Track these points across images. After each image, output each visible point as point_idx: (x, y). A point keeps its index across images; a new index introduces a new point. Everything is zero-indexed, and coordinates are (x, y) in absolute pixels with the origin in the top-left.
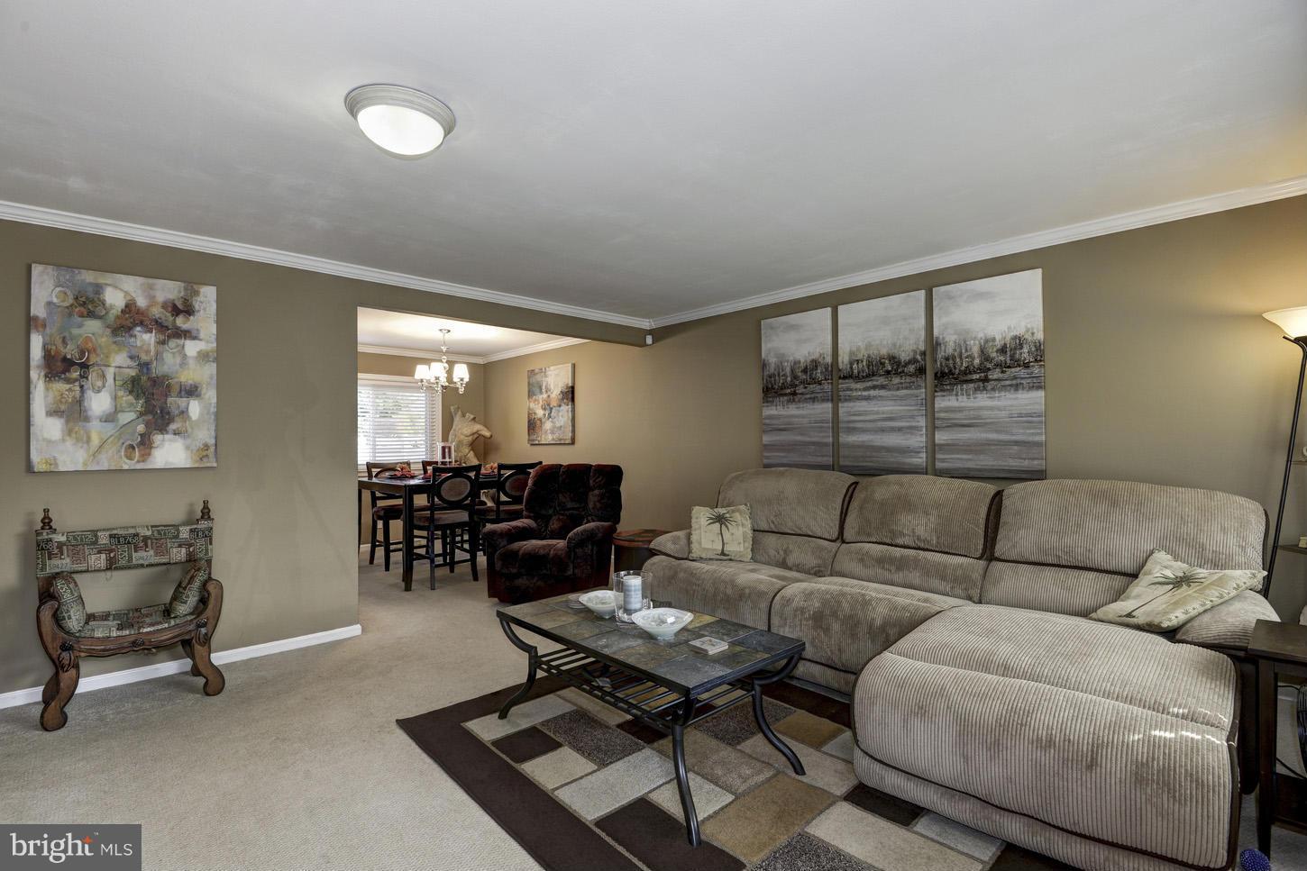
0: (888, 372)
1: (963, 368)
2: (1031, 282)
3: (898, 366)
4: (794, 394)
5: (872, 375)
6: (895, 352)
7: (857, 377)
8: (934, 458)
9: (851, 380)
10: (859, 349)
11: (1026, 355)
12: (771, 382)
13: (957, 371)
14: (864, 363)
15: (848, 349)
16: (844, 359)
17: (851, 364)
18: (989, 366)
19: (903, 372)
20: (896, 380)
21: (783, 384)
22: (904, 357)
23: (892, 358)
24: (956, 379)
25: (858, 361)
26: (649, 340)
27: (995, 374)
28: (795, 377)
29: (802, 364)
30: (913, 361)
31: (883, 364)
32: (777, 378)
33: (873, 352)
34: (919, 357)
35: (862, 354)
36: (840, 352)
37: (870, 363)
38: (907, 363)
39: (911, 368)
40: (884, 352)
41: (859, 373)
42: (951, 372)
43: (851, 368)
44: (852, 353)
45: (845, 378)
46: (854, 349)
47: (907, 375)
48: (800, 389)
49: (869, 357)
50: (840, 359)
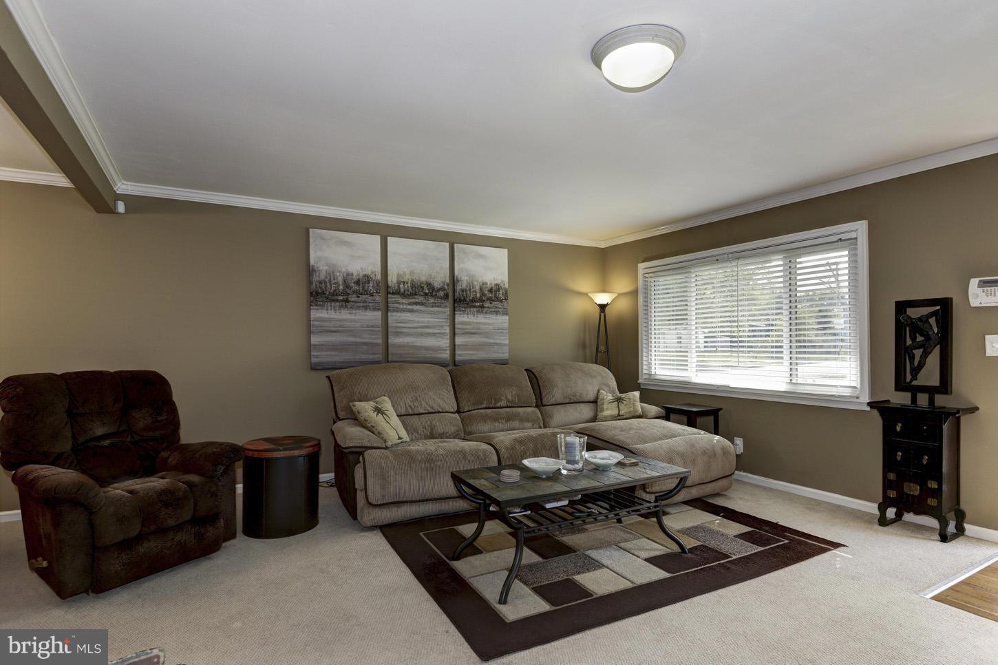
0: (426, 294)
1: (471, 298)
2: (501, 255)
3: (433, 291)
4: (347, 301)
5: (414, 294)
6: (431, 281)
7: (404, 294)
8: (454, 354)
9: (399, 296)
10: (405, 274)
11: (501, 295)
12: (321, 288)
13: (468, 300)
14: (409, 285)
15: (396, 273)
16: (392, 279)
17: (399, 283)
18: (484, 298)
19: (436, 295)
20: (432, 300)
21: (334, 291)
22: (437, 285)
23: (429, 285)
24: (468, 304)
25: (404, 282)
26: (121, 207)
27: (487, 304)
28: (347, 286)
29: (354, 277)
30: (442, 289)
31: (422, 288)
32: (328, 285)
33: (415, 277)
34: (446, 287)
35: (407, 278)
36: (389, 273)
37: (413, 286)
38: (439, 290)
39: (441, 293)
40: (423, 279)
41: (404, 291)
42: (465, 300)
43: (399, 287)
44: (399, 276)
45: (393, 293)
46: (401, 273)
47: (438, 297)
48: (353, 298)
49: (412, 281)
50: (389, 279)
